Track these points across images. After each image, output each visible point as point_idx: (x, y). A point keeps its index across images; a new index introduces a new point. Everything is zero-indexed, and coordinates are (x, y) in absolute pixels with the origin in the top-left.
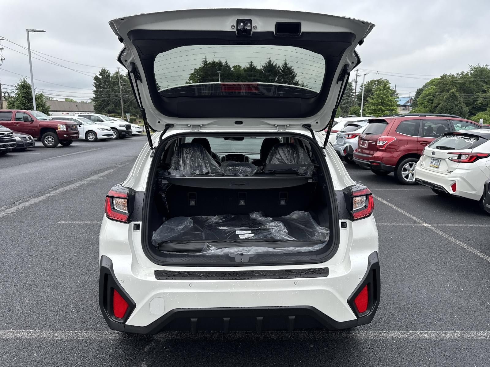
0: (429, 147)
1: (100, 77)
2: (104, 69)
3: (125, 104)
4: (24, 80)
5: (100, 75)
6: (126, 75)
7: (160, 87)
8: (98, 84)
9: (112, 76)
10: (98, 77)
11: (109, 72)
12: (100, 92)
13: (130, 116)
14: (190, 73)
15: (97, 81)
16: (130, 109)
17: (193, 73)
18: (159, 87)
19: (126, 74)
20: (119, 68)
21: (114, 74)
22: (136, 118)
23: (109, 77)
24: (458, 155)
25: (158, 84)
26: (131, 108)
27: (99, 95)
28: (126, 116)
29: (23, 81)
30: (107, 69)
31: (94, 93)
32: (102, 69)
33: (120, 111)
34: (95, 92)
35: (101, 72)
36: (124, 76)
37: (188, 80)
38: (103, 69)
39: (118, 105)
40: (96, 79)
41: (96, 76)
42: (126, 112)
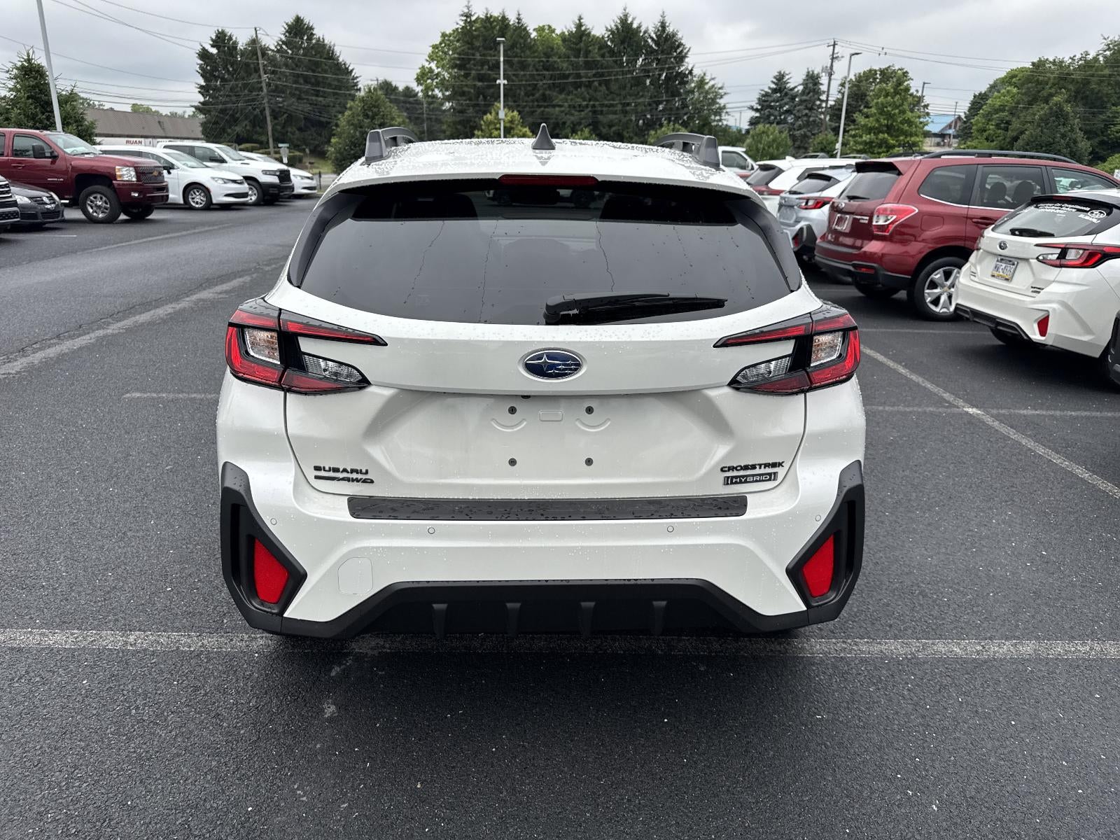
0: (993, 230)
1: (214, 51)
2: (223, 32)
3: (276, 121)
4: (28, 55)
5: (213, 46)
6: (276, 47)
7: (358, 80)
8: (208, 68)
9: (242, 48)
10: (207, 51)
11: (234, 38)
12: (216, 89)
13: (287, 150)
14: (431, 44)
15: (207, 61)
16: (287, 132)
17: (438, 43)
18: (357, 77)
19: (276, 44)
20: (258, 29)
21: (246, 45)
22: (301, 154)
23: (234, 52)
24: (1059, 251)
25: (354, 71)
26: (289, 129)
27: (210, 96)
28: (278, 149)
29: (26, 57)
30: (229, 31)
31: (199, 92)
32: (218, 31)
33: (263, 138)
34: (204, 90)
35: (214, 37)
36: (270, 50)
37: (427, 61)
38: (220, 30)
39: (259, 122)
40: (204, 55)
41: (204, 49)
42: (278, 140)
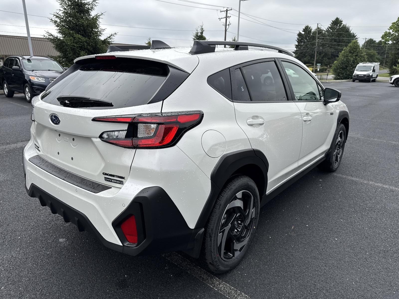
1: (303, 33)
2: (308, 26)
3: (320, 56)
5: (303, 31)
6: (326, 30)
7: (358, 39)
8: (300, 39)
9: (313, 31)
10: (301, 33)
11: (311, 28)
12: (301, 46)
13: (320, 66)
14: (392, 23)
15: (300, 36)
16: (323, 60)
17: (395, 22)
18: (358, 38)
19: (327, 28)
20: (319, 24)
21: (315, 30)
22: (327, 67)
23: (310, 33)
25: (357, 36)
26: (325, 59)
27: (299, 48)
28: (316, 66)
30: (309, 26)
31: (295, 47)
32: (306, 26)
33: (313, 62)
34: (297, 46)
35: (304, 28)
36: (324, 31)
37: (388, 29)
38: (307, 26)
39: (312, 56)
40: (300, 35)
41: (300, 33)
42: (317, 62)
